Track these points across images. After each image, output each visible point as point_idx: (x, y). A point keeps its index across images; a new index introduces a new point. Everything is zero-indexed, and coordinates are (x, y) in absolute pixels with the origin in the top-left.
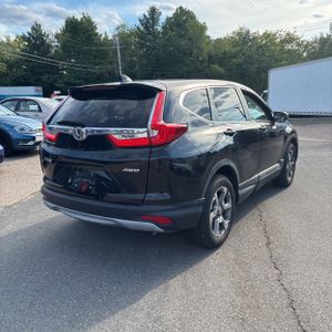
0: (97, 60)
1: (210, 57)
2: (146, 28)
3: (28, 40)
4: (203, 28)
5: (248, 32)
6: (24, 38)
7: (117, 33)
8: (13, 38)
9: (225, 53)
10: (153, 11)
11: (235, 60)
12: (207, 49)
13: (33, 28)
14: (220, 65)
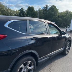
0: (34, 16)
1: (59, 16)
2: (45, 9)
3: (20, 11)
4: (58, 10)
5: (68, 11)
6: (19, 10)
7: (38, 10)
8: (17, 10)
9: (62, 16)
10: (47, 6)
11: (64, 17)
12: (58, 14)
13: (21, 8)
14: (61, 18)
